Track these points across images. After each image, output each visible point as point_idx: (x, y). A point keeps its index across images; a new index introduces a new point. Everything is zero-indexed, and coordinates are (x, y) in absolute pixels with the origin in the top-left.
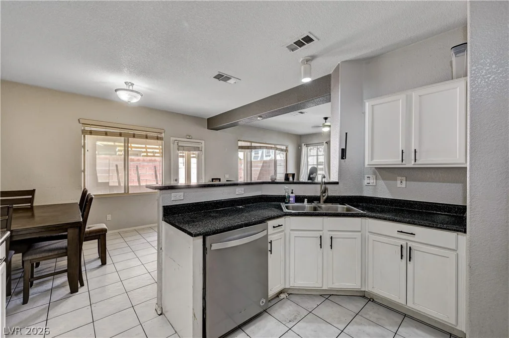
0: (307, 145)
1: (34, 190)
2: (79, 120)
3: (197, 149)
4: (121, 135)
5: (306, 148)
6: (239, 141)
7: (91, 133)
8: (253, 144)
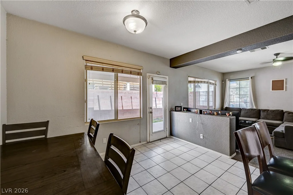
0: (230, 80)
1: (48, 121)
2: (83, 57)
3: (164, 83)
4: (113, 70)
5: (229, 82)
6: (189, 77)
7: (92, 68)
8: (197, 80)
